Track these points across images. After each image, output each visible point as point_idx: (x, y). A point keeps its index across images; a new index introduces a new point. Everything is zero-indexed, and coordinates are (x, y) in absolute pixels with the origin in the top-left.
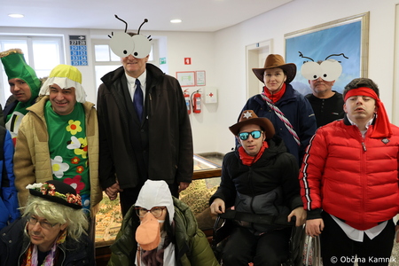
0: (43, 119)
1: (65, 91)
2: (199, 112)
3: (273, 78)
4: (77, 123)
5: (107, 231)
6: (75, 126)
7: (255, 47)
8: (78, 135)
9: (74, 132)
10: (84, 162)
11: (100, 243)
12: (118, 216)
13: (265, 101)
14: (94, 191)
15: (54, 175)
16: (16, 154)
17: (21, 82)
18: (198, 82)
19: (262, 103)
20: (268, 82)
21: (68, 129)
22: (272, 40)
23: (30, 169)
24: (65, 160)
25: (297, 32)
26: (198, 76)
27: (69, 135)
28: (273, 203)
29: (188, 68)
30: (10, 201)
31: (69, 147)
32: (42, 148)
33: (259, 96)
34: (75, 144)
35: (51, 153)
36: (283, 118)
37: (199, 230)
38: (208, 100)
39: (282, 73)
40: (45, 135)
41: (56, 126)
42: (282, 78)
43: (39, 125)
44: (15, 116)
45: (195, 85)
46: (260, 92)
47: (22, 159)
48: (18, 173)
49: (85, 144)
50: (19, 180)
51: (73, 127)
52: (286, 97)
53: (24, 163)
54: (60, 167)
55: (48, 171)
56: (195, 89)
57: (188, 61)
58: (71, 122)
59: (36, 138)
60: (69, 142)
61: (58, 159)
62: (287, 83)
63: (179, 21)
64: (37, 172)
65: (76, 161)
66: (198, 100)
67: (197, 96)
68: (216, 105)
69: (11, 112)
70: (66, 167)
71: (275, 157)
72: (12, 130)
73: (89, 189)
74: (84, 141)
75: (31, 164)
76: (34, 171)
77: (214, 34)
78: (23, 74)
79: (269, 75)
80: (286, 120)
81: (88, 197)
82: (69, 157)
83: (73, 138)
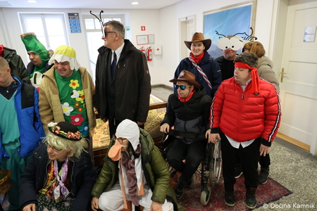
0: (54, 80)
1: (63, 64)
2: (151, 60)
3: (197, 48)
4: (76, 81)
5: (100, 141)
6: (75, 84)
7: (185, 20)
8: (77, 89)
9: (74, 87)
10: (82, 105)
11: (96, 148)
12: (106, 130)
13: (191, 62)
14: (90, 121)
15: (64, 114)
16: (40, 103)
17: (34, 54)
18: (150, 42)
19: (189, 63)
20: (194, 50)
21: (71, 85)
22: (195, 15)
23: (49, 111)
24: (70, 105)
25: (211, 11)
26: (150, 38)
27: (71, 89)
28: (198, 125)
29: (143, 33)
30: (39, 130)
31: (72, 97)
32: (55, 98)
33: (187, 58)
34: (76, 95)
35: (61, 101)
36: (202, 72)
37: (155, 147)
38: (157, 52)
39: (203, 45)
40: (56, 90)
41: (62, 84)
42: (202, 47)
43: (52, 84)
44: (36, 74)
45: (148, 43)
46: (188, 56)
47: (43, 106)
48: (41, 114)
49: (82, 94)
50: (43, 118)
51: (74, 84)
52: (204, 60)
53: (45, 108)
54: (67, 109)
55: (61, 112)
56: (148, 46)
57: (143, 28)
58: (72, 81)
59: (51, 93)
60: (72, 94)
61: (66, 104)
62: (205, 51)
63: (136, 3)
64: (54, 113)
65: (77, 105)
66: (150, 53)
67: (150, 50)
68: (161, 55)
69: (32, 72)
70: (72, 109)
71: (200, 98)
72: (35, 83)
73: (88, 120)
74: (81, 93)
75: (50, 108)
76: (52, 111)
77: (159, 11)
78: (35, 49)
79: (194, 45)
80: (204, 74)
81: (87, 125)
82: (73, 103)
83: (74, 91)
